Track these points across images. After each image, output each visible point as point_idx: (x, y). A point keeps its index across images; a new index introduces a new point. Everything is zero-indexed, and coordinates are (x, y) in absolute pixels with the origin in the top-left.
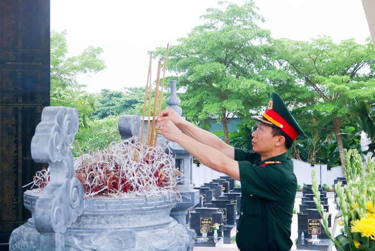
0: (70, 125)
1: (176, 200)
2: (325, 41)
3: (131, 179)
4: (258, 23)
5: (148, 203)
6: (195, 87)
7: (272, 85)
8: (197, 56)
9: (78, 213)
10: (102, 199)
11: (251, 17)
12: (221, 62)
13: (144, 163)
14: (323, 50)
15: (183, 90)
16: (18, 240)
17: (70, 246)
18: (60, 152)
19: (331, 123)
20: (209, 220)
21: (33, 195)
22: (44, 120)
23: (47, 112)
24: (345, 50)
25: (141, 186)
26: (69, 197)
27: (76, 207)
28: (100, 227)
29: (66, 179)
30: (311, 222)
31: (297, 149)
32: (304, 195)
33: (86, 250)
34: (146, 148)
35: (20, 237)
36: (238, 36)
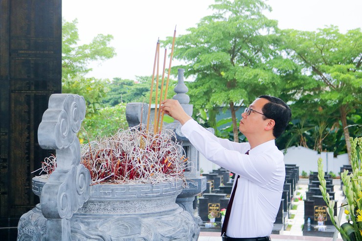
0: (77, 112)
1: (181, 186)
2: (332, 31)
3: (138, 165)
4: (265, 12)
5: (154, 190)
7: (279, 74)
8: (206, 45)
9: (84, 199)
10: (108, 186)
11: (258, 7)
13: (150, 151)
14: (330, 40)
15: (192, 78)
16: (26, 225)
17: (76, 232)
18: (66, 138)
19: (337, 111)
20: (217, 206)
21: (41, 181)
22: (51, 107)
23: (54, 99)
24: (351, 40)
25: (147, 173)
26: (75, 183)
27: (83, 193)
28: (106, 213)
29: (73, 166)
30: (317, 208)
31: (304, 137)
32: (310, 182)
33: (92, 237)
34: (153, 136)
35: (29, 222)
36: (245, 26)
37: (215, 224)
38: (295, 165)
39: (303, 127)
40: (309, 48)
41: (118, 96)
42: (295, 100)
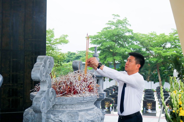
0: (50, 64)
1: (97, 98)
2: (154, 34)
3: (77, 88)
4: (128, 27)
5: (84, 99)
6: (103, 51)
7: (133, 51)
8: (104, 39)
9: (53, 103)
10: (64, 97)
11: (125, 24)
12: (114, 42)
13: (83, 82)
14: (153, 38)
15: (99, 52)
16: (27, 114)
17: (49, 119)
18: (44, 76)
19: (155, 66)
21: (34, 95)
22: (38, 62)
23: (39, 58)
24: (161, 38)
25: (81, 92)
26: (49, 97)
27: (52, 101)
28: (63, 110)
29: (48, 88)
30: (148, 104)
32: (145, 93)
33: (56, 121)
34: (84, 75)
35: (28, 113)
36: (120, 32)
37: (108, 110)
39: (142, 72)
40: (145, 40)
41: (69, 59)
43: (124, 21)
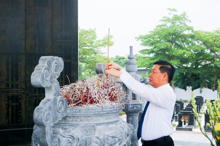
0: (57, 67)
1: (121, 108)
3: (95, 96)
5: (103, 110)
6: (157, 54)
7: (194, 53)
8: (158, 39)
9: (63, 115)
11: (184, 21)
12: (170, 42)
14: (219, 36)
15: (152, 55)
18: (48, 81)
22: (40, 64)
23: (42, 59)
25: (100, 101)
26: (56, 107)
27: (62, 112)
28: (77, 123)
29: (54, 97)
31: (206, 83)
33: (66, 136)
36: (178, 30)
38: (202, 97)
39: (206, 78)
42: (202, 65)
43: (182, 17)
